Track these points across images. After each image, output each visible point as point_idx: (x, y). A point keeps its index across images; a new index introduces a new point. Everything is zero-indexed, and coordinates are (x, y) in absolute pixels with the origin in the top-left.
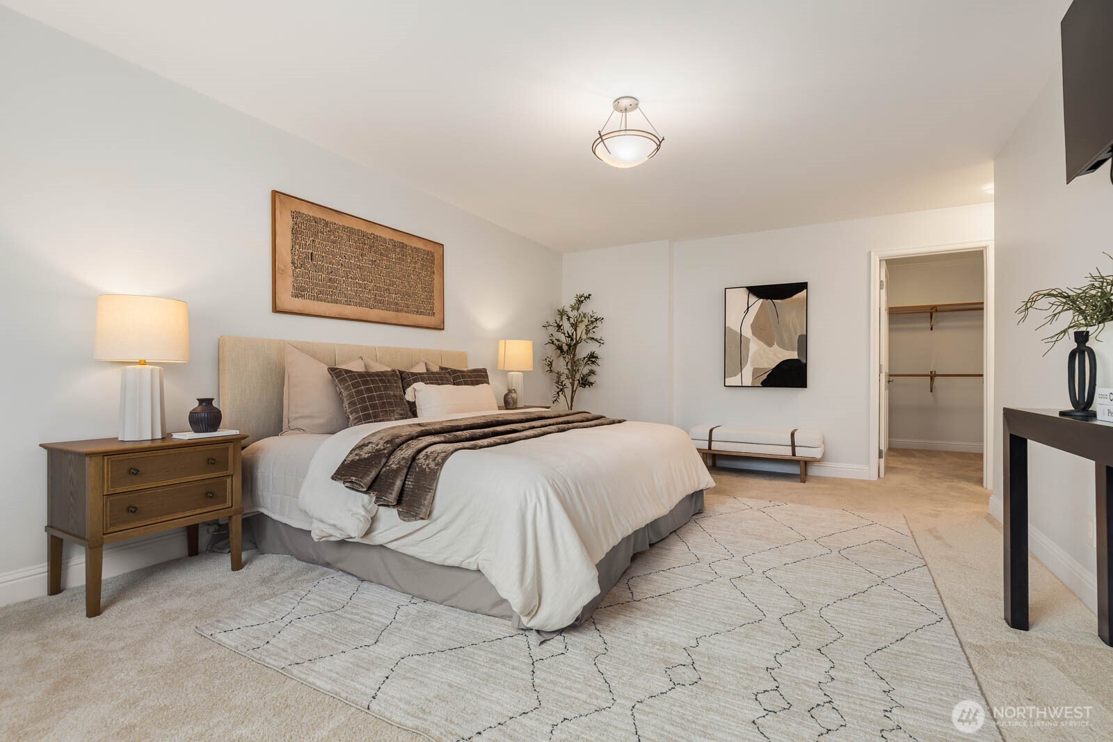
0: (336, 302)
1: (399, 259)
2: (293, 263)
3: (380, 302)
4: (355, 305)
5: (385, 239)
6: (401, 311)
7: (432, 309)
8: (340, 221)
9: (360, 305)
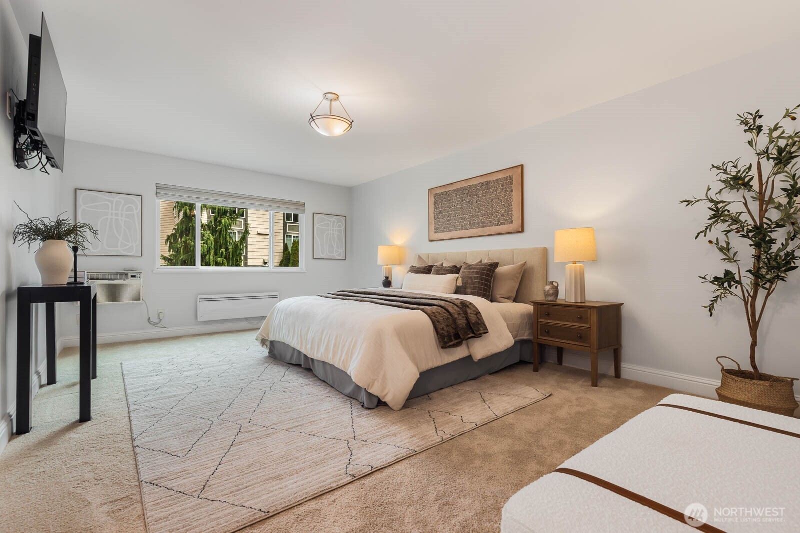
0: (450, 231)
1: (485, 193)
2: (434, 218)
3: (473, 224)
4: (459, 230)
5: (476, 185)
6: (485, 226)
7: (510, 219)
8: (451, 188)
9: (462, 229)
